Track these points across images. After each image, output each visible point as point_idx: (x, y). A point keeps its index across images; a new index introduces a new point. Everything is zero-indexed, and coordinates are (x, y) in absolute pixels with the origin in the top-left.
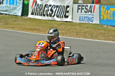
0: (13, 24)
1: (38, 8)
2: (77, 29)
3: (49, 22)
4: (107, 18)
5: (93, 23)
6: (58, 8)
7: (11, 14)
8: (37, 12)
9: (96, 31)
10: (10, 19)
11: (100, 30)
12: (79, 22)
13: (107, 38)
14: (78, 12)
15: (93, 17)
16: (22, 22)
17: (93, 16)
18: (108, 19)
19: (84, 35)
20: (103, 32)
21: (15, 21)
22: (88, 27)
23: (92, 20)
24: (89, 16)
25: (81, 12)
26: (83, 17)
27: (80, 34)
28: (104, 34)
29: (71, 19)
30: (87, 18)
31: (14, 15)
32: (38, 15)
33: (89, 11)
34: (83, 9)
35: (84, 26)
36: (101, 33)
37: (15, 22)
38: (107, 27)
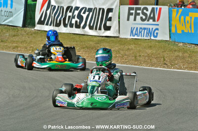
2: (132, 49)
5: (158, 38)
6: (91, 13)
7: (3, 23)
9: (168, 54)
11: (175, 51)
12: (130, 37)
14: (128, 19)
15: (157, 29)
16: (29, 37)
17: (157, 27)
18: (185, 31)
19: (149, 61)
20: (181, 54)
21: (14, 36)
22: (151, 46)
23: (155, 35)
24: (151, 27)
25: (135, 20)
26: (137, 28)
27: (141, 59)
28: (183, 58)
29: (116, 32)
30: (146, 31)
31: (8, 25)
33: (150, 18)
35: (144, 45)
36: (178, 56)
38: (185, 46)
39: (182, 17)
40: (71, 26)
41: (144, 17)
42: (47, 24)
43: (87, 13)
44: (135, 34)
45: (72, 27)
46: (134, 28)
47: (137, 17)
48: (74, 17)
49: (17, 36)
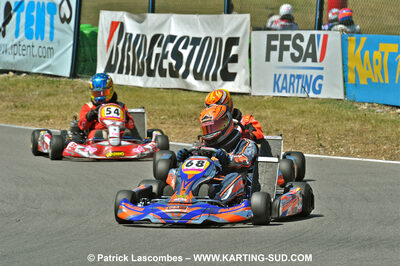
0: (42, 107)
1: (129, 50)
2: (265, 118)
3: (168, 96)
4: (369, 80)
5: (323, 95)
6: (198, 48)
7: (35, 71)
8: (125, 64)
9: (332, 126)
10: (32, 87)
11: (348, 120)
12: (272, 94)
13: (371, 148)
14: (268, 59)
15: (321, 77)
16: (76, 98)
17: (319, 72)
19: (292, 140)
20: (357, 126)
21: (49, 95)
22: (303, 112)
23: (317, 88)
24: (308, 73)
25: (281, 59)
26: (285, 76)
28: (361, 133)
29: (246, 84)
30: (301, 81)
31: (44, 75)
32: (127, 73)
33: (308, 55)
34: (286, 48)
35: (292, 109)
36: (352, 130)
37: (50, 98)
38: (372, 109)
39: (367, 53)
40: (163, 73)
41: (297, 54)
42: (120, 72)
43: (190, 47)
44: (283, 88)
45: (165, 76)
46: (280, 75)
47: (285, 53)
48: (165, 56)
49: (54, 95)
